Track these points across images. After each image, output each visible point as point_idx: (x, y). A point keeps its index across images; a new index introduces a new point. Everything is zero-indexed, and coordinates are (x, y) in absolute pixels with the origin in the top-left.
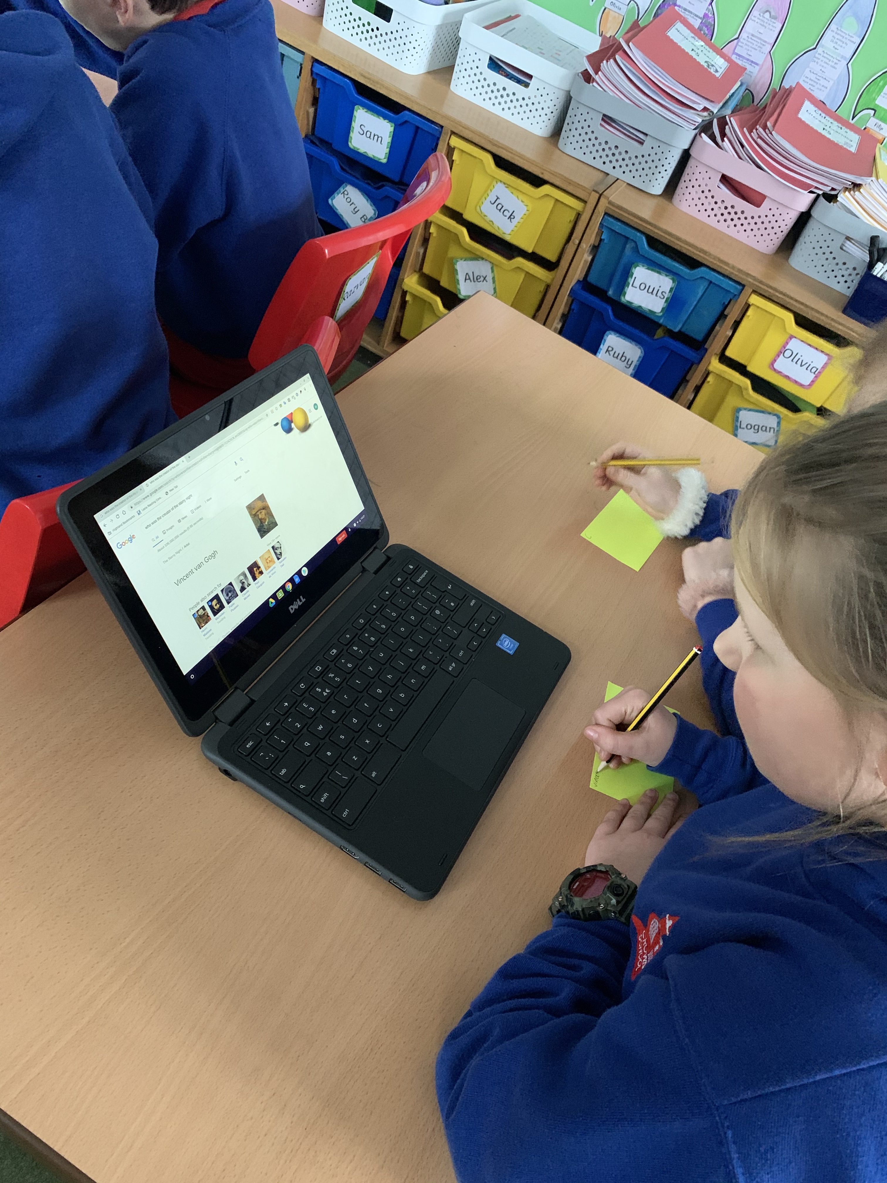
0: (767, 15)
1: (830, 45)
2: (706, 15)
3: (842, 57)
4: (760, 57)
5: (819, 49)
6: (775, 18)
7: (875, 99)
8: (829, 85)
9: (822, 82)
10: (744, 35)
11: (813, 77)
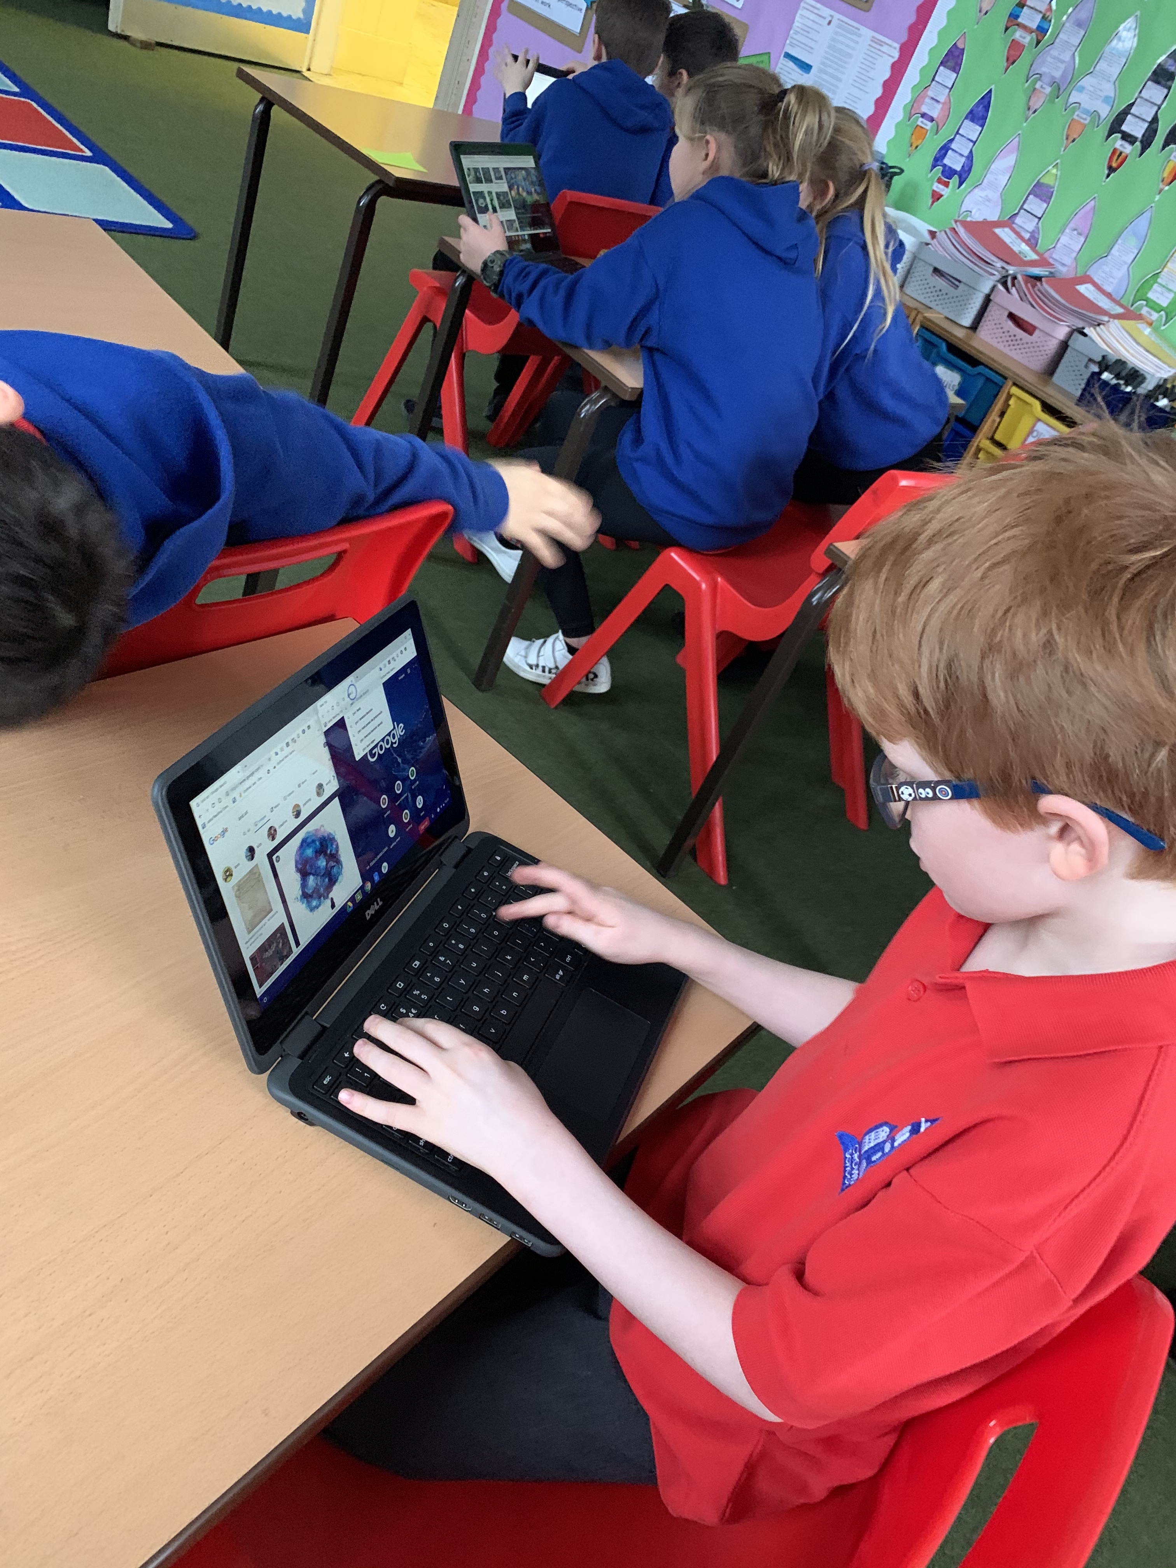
0: (1075, 232)
1: (1117, 254)
2: (1033, 231)
3: (1125, 263)
4: (1068, 261)
5: (1109, 257)
6: (1080, 234)
7: (1147, 293)
8: (1115, 281)
9: (1111, 280)
10: (1059, 245)
11: (1104, 275)
